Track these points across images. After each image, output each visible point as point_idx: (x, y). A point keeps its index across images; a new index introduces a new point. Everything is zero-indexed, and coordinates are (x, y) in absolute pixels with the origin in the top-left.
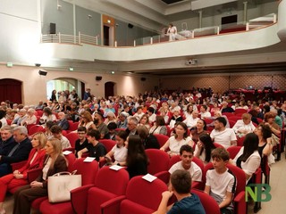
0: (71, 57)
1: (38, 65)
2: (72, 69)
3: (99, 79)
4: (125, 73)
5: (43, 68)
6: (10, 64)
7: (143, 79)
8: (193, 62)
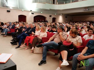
0: (42, 8)
1: (31, 11)
2: (42, 12)
3: (50, 16)
4: (60, 14)
5: (33, 12)
6: (23, 10)
7: (66, 17)
8: (87, 9)
